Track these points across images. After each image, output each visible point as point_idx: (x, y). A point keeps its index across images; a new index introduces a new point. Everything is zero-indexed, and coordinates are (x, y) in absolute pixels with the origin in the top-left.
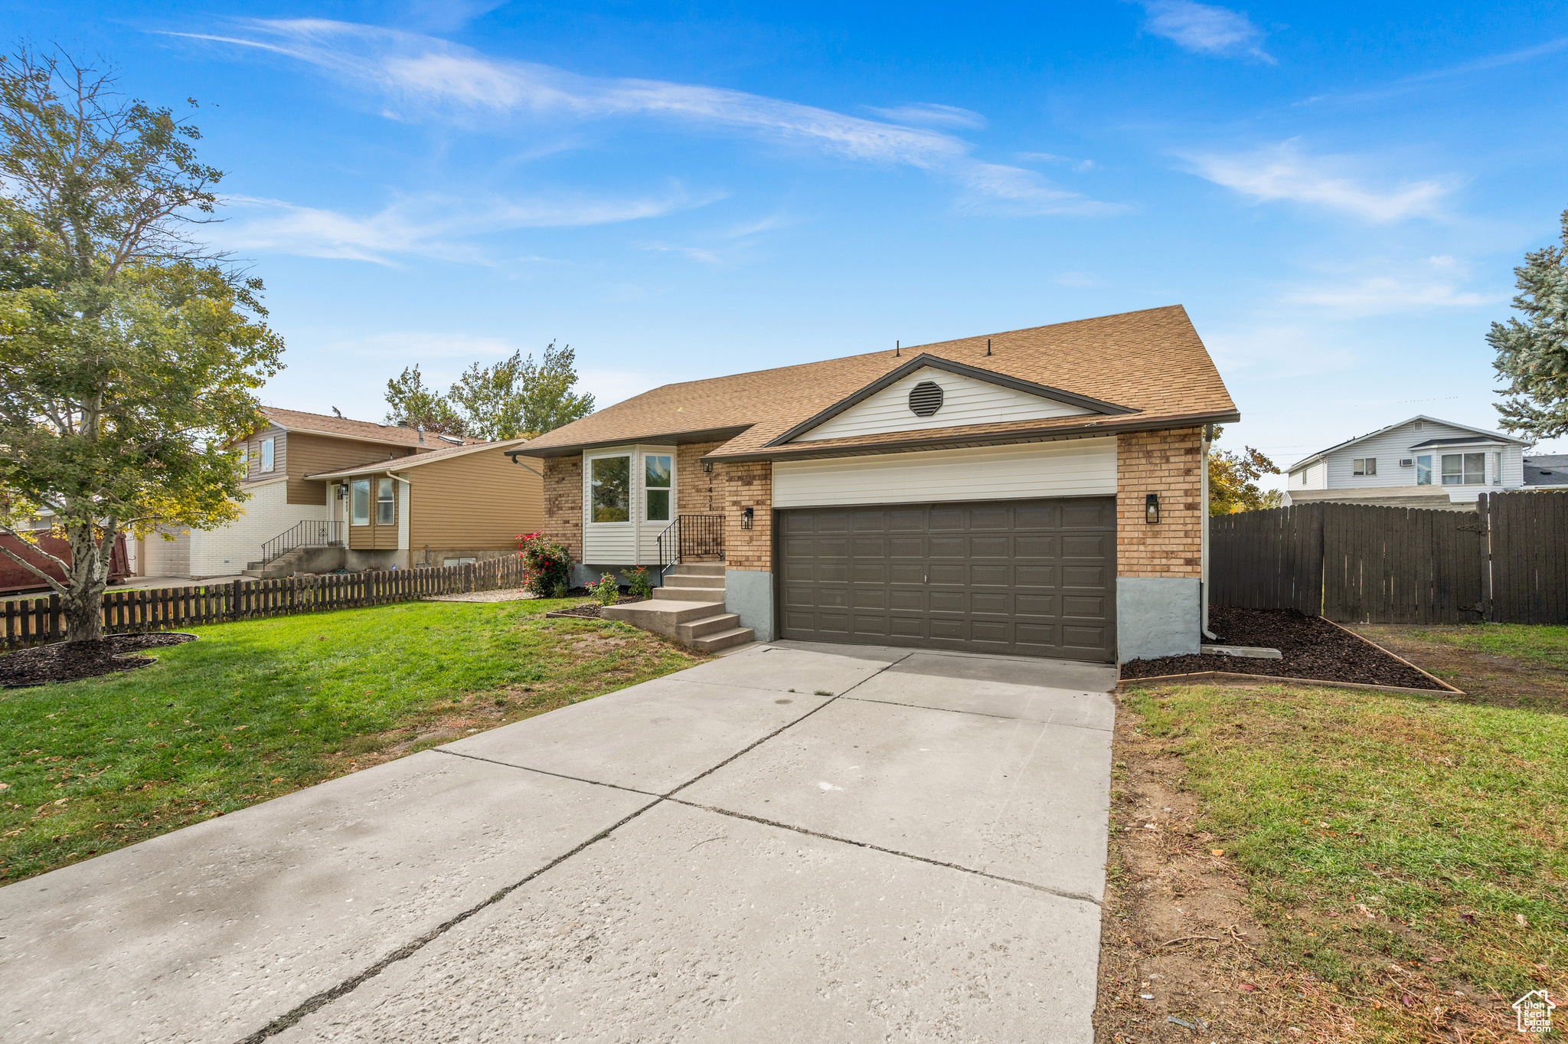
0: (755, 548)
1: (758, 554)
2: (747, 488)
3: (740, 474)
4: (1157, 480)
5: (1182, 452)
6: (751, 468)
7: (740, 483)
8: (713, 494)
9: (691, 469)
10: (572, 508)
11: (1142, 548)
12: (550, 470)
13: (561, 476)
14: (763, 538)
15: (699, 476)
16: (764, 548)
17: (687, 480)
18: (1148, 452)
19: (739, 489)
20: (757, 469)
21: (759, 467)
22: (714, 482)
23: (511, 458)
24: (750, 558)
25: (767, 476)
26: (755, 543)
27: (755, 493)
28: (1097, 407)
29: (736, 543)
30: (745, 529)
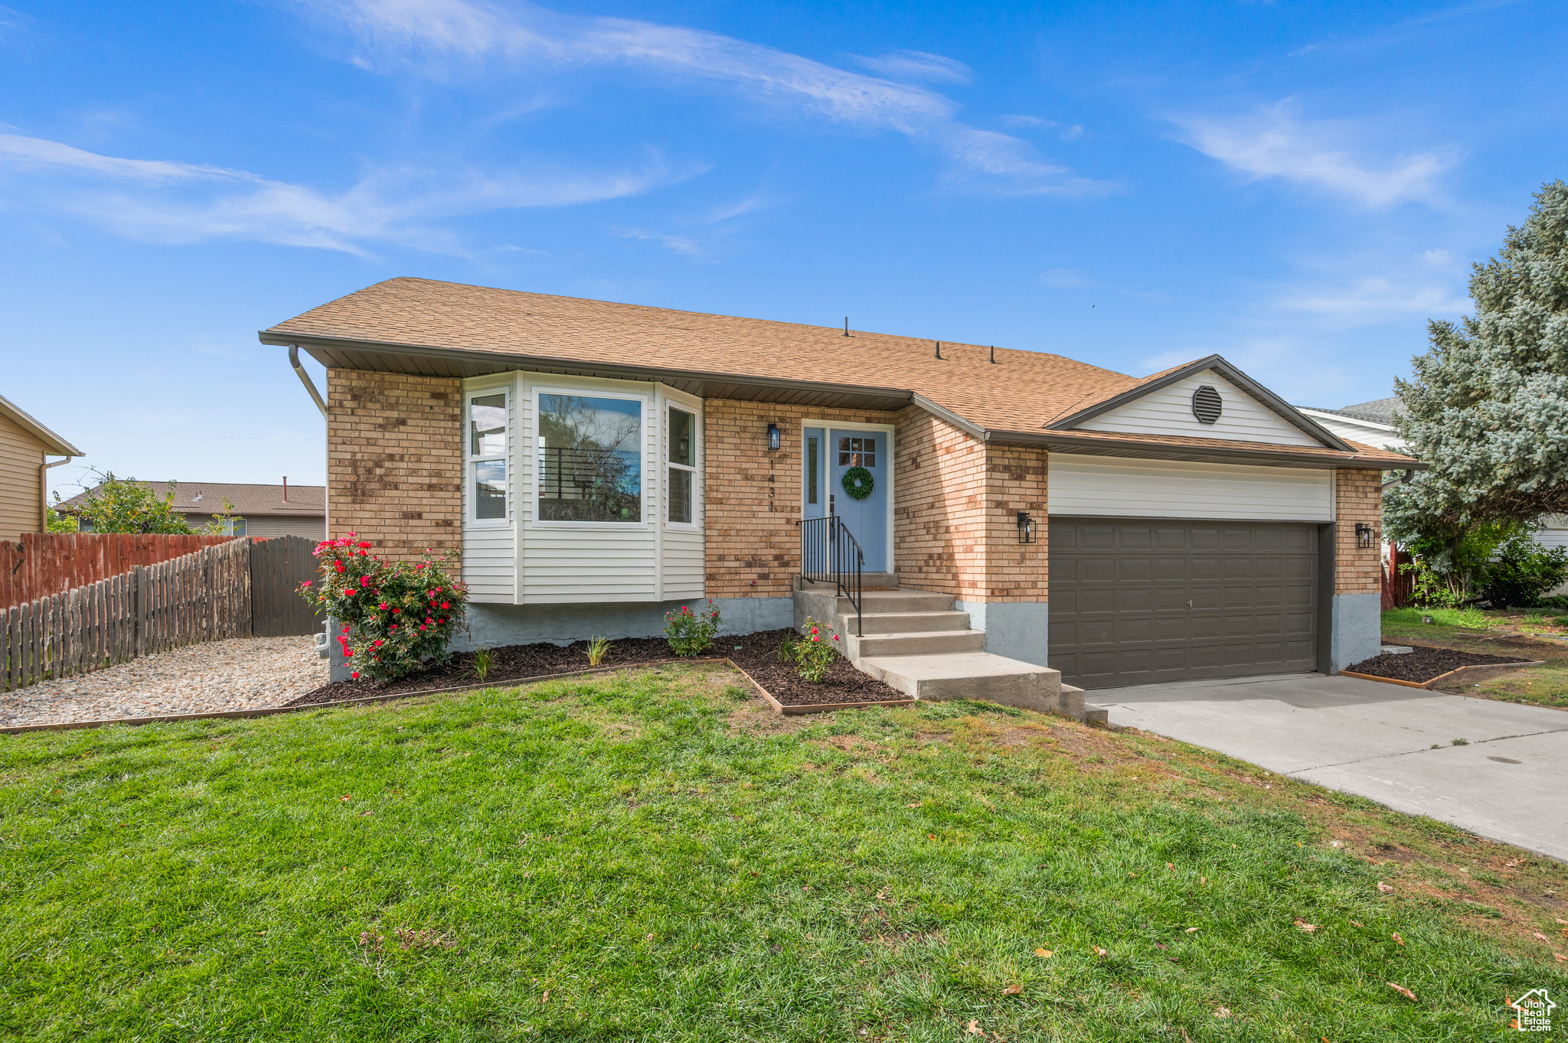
0: (1029, 570)
1: (1033, 578)
2: (1017, 483)
3: (1006, 462)
4: (1360, 512)
5: (1373, 490)
6: (1023, 456)
7: (1006, 476)
8: (776, 485)
9: (732, 440)
10: (431, 487)
11: (1353, 569)
12: (355, 398)
13: (395, 414)
14: (1040, 556)
15: (750, 453)
16: (1041, 571)
18: (1357, 487)
19: (1006, 483)
20: (1031, 460)
21: (1034, 456)
22: (777, 466)
24: (1022, 585)
25: (1042, 471)
26: (1028, 563)
27: (1029, 492)
29: (1000, 563)
30: (1016, 542)
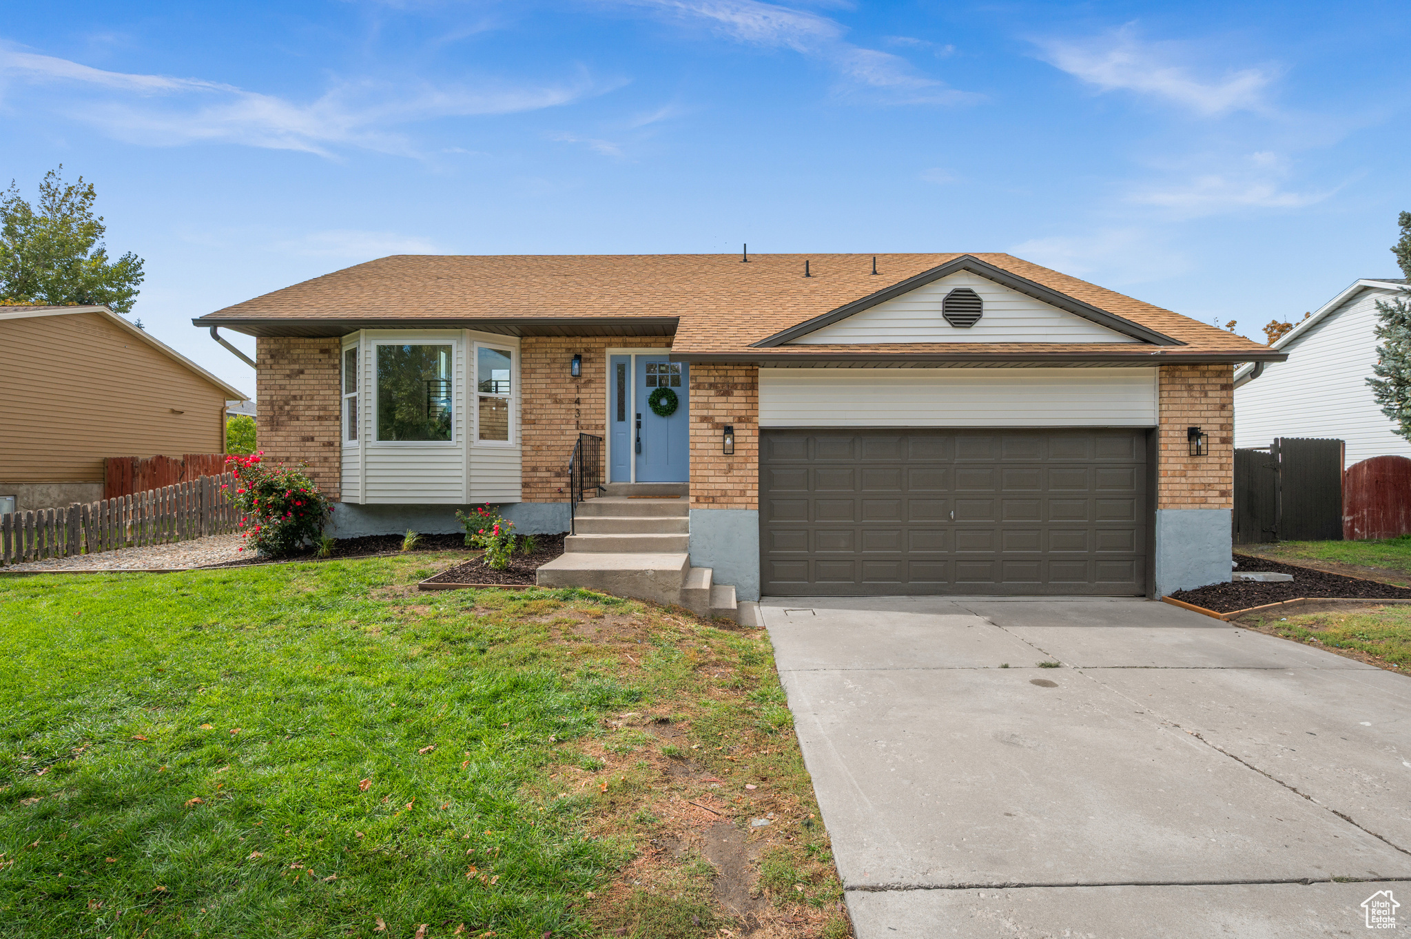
0: (737, 480)
1: (741, 487)
2: (724, 398)
3: (712, 380)
4: (1197, 414)
5: (1219, 387)
6: (729, 373)
7: (712, 392)
8: (582, 406)
9: (544, 371)
10: (320, 418)
11: (1183, 480)
12: (272, 357)
13: (297, 367)
14: (749, 466)
15: (558, 381)
16: (750, 480)
17: (539, 386)
18: (1190, 385)
19: (711, 400)
20: (739, 376)
21: (743, 373)
22: (583, 390)
23: (208, 329)
24: (729, 493)
25: (753, 386)
26: (735, 473)
27: (736, 406)
28: (1144, 336)
29: (706, 473)
30: (721, 453)
